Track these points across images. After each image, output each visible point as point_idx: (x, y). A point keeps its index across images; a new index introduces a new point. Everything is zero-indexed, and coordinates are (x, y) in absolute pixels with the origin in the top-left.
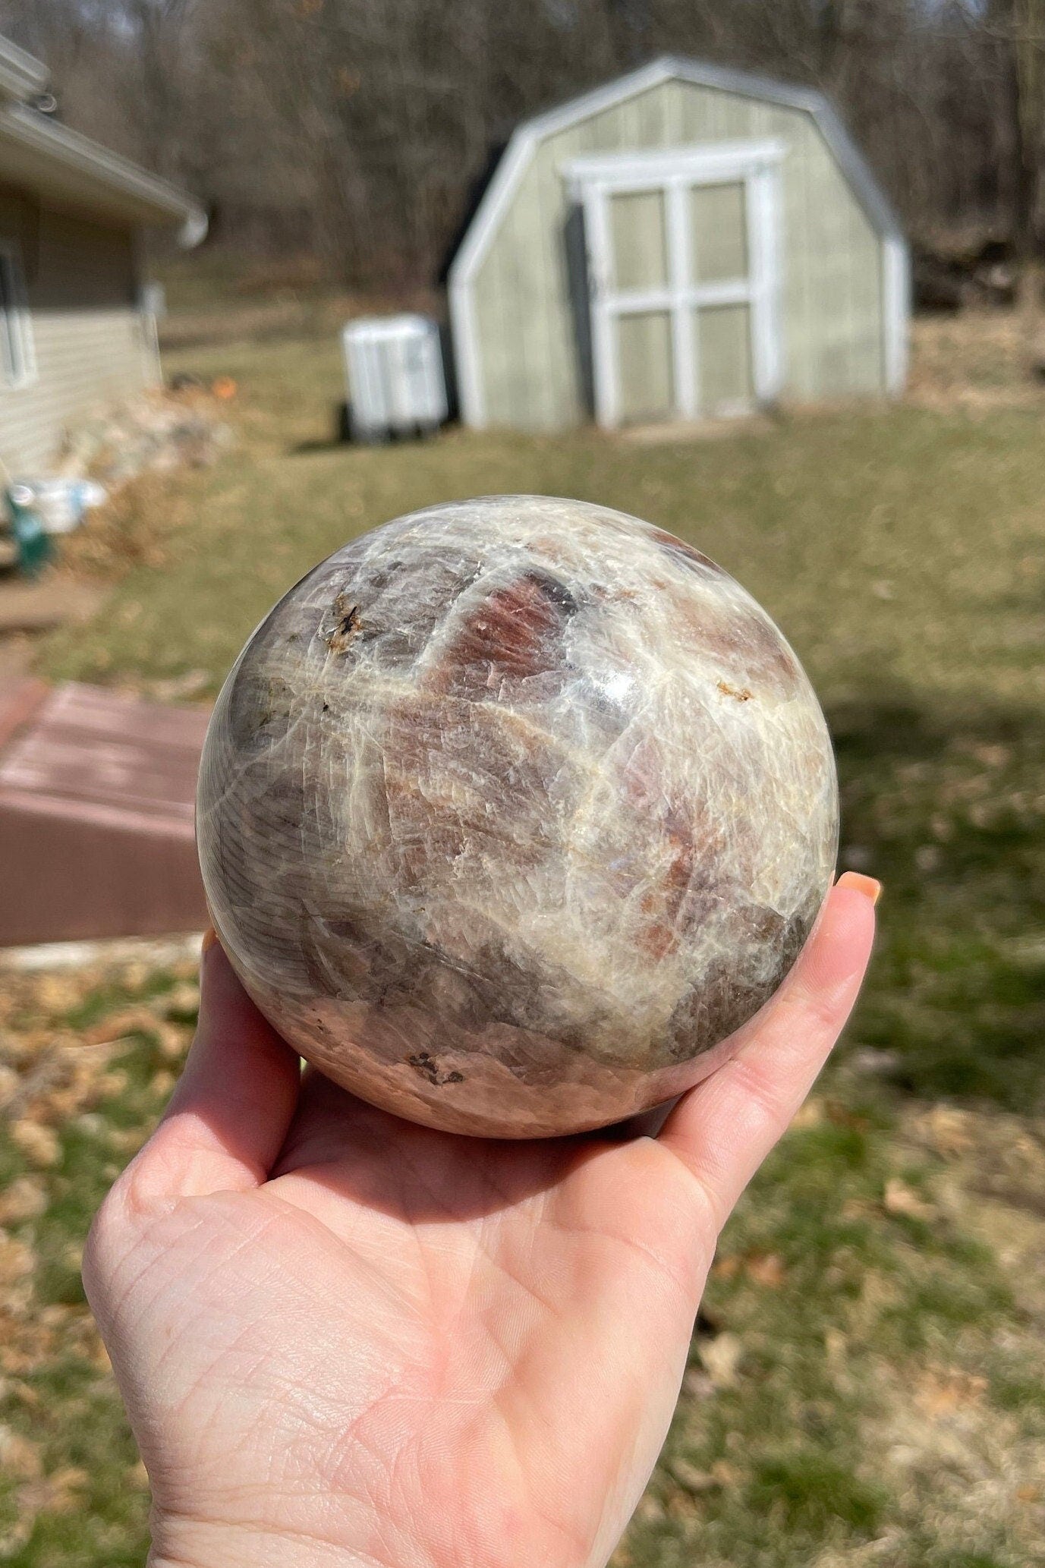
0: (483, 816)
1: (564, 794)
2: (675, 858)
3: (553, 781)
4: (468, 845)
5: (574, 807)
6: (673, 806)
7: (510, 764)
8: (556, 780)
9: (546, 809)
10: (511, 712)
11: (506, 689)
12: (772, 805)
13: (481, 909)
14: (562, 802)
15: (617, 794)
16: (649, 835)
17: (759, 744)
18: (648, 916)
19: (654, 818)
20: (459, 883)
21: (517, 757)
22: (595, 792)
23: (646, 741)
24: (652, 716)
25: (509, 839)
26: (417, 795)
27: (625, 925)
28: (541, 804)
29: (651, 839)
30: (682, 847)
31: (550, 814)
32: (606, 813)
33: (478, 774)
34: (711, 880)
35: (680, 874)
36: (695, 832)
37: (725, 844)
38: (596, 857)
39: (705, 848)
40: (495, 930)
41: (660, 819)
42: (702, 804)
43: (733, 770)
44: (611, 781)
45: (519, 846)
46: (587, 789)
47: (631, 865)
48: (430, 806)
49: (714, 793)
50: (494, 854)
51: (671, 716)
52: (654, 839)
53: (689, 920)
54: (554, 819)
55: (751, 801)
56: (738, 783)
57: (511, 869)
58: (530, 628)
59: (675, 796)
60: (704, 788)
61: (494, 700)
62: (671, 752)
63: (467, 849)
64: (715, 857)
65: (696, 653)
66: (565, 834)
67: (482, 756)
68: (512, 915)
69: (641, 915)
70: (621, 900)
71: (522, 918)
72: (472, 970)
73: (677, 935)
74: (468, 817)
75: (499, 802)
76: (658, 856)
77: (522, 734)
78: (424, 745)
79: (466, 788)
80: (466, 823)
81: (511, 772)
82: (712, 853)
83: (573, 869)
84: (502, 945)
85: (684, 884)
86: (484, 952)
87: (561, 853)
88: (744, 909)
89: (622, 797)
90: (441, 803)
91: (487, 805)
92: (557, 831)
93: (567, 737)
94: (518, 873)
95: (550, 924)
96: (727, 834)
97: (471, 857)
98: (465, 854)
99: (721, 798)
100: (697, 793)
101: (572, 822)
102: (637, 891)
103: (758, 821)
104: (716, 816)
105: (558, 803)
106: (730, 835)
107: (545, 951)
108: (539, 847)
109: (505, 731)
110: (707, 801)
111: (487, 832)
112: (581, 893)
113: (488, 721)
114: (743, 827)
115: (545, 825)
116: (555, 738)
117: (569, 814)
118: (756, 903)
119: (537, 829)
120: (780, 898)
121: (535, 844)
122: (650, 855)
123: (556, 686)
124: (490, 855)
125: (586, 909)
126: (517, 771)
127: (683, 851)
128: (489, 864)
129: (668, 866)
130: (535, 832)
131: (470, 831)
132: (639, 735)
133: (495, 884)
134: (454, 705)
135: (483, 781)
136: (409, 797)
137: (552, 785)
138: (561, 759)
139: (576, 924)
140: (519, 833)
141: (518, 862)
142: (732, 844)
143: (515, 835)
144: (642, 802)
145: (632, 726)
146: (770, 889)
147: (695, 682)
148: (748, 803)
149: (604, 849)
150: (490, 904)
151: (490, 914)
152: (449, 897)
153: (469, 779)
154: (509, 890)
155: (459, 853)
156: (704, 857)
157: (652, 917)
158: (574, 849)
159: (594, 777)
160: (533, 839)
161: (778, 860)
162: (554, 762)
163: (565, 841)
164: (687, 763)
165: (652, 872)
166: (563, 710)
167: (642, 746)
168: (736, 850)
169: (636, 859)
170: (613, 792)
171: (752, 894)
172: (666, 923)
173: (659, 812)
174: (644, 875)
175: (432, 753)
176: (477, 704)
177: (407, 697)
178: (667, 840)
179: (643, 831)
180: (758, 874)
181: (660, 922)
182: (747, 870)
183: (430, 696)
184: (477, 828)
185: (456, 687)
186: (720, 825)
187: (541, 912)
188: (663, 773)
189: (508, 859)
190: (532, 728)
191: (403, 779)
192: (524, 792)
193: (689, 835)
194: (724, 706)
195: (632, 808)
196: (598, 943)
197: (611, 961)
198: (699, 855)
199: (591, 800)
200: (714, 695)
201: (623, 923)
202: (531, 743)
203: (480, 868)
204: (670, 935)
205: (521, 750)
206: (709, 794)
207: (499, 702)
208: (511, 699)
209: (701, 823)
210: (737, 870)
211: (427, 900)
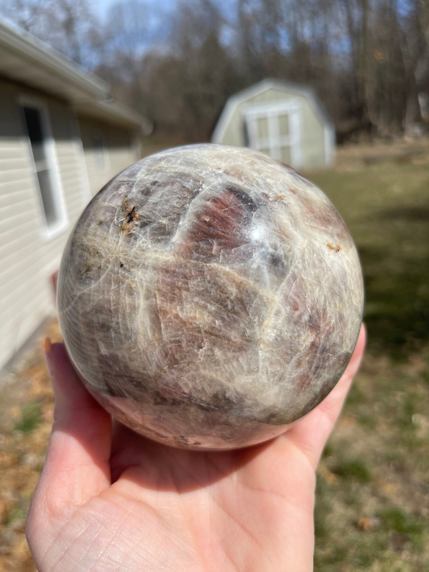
0: (214, 327)
1: (258, 313)
2: (312, 340)
3: (251, 306)
4: (206, 343)
5: (263, 320)
6: (312, 314)
7: (228, 298)
8: (253, 306)
9: (249, 323)
10: (227, 269)
11: (223, 255)
13: (214, 376)
14: (257, 317)
15: (285, 310)
16: (301, 330)
17: (346, 273)
18: (299, 370)
19: (303, 321)
20: (202, 363)
21: (232, 294)
22: (274, 311)
23: (298, 280)
24: (300, 266)
25: (229, 340)
26: (177, 316)
27: (288, 376)
28: (246, 319)
29: (301, 333)
30: (316, 334)
31: (251, 324)
32: (280, 322)
33: (211, 304)
34: (328, 347)
35: (314, 347)
37: (334, 328)
38: (275, 345)
39: (326, 332)
40: (222, 385)
41: (306, 321)
42: (324, 310)
43: (336, 289)
44: (282, 304)
45: (235, 342)
46: (269, 310)
47: (292, 347)
48: (184, 323)
49: (330, 304)
50: (221, 347)
51: (309, 265)
52: (303, 332)
53: (317, 368)
54: (253, 326)
55: (344, 304)
56: (339, 296)
57: (230, 354)
58: (233, 219)
59: (312, 308)
60: (325, 301)
61: (217, 262)
62: (310, 285)
63: (206, 346)
64: (330, 336)
65: (316, 228)
66: (259, 335)
67: (212, 294)
68: (231, 378)
69: (295, 370)
70: (286, 365)
71: (236, 380)
72: (209, 404)
73: (311, 376)
74: (206, 328)
75: (223, 319)
76: (305, 340)
77: (234, 281)
78: (180, 289)
79: (204, 312)
80: (205, 331)
81: (229, 303)
82: (329, 334)
83: (263, 353)
84: (225, 393)
85: (316, 352)
86: (216, 396)
87: (257, 345)
88: (339, 356)
89: (288, 312)
90: (191, 321)
91: (217, 321)
92: (255, 333)
93: (258, 281)
94: (234, 356)
95: (250, 381)
96: (335, 323)
97: (208, 349)
98: (205, 348)
99: (332, 305)
100: (322, 305)
101: (263, 328)
102: (295, 359)
103: (346, 313)
104: (330, 315)
105: (254, 318)
106: (336, 323)
107: (248, 393)
108: (244, 342)
109: (224, 280)
110: (326, 309)
111: (217, 336)
112: (267, 364)
113: (215, 274)
115: (248, 331)
116: (251, 282)
117: (261, 324)
118: (343, 352)
119: (244, 333)
121: (243, 341)
122: (301, 340)
123: (250, 253)
124: (219, 348)
125: (269, 372)
126: (232, 302)
127: (317, 336)
128: (218, 352)
129: (309, 344)
130: (243, 335)
131: (207, 336)
132: (294, 277)
133: (222, 363)
134: (195, 265)
135: (213, 308)
136: (172, 317)
137: (251, 309)
138: (255, 294)
139: (264, 378)
140: (234, 336)
141: (234, 351)
142: (336, 327)
143: (232, 337)
144: (297, 313)
145: (290, 272)
146: (349, 344)
147: (317, 244)
148: (343, 306)
149: (279, 341)
150: (219, 373)
151: (219, 378)
152: (197, 369)
153: (205, 307)
154: (229, 366)
155: (201, 348)
156: (325, 337)
157: (301, 370)
158: (264, 343)
159: (273, 303)
160: (242, 339)
162: (252, 296)
163: (259, 338)
164: (318, 289)
165: (302, 349)
166: (255, 266)
167: (296, 283)
168: (338, 330)
169: (294, 344)
170: (283, 310)
171: (342, 348)
173: (306, 318)
174: (298, 351)
175: (184, 293)
176: (208, 265)
177: (168, 261)
178: (309, 331)
179: (298, 329)
180: (345, 339)
182: (341, 338)
183: (181, 260)
184: (211, 334)
185: (196, 255)
186: (332, 319)
187: (246, 375)
188: (307, 296)
189: (229, 349)
190: (239, 277)
191: (169, 307)
192: (236, 313)
193: (319, 327)
194: (331, 256)
195: (292, 317)
197: (280, 394)
198: (323, 336)
199: (272, 315)
200: (326, 251)
202: (239, 286)
203: (213, 355)
204: (308, 377)
205: (233, 290)
206: (327, 304)
207: (220, 263)
208: (226, 261)
209: (325, 320)
210: (338, 340)
211: (184, 372)
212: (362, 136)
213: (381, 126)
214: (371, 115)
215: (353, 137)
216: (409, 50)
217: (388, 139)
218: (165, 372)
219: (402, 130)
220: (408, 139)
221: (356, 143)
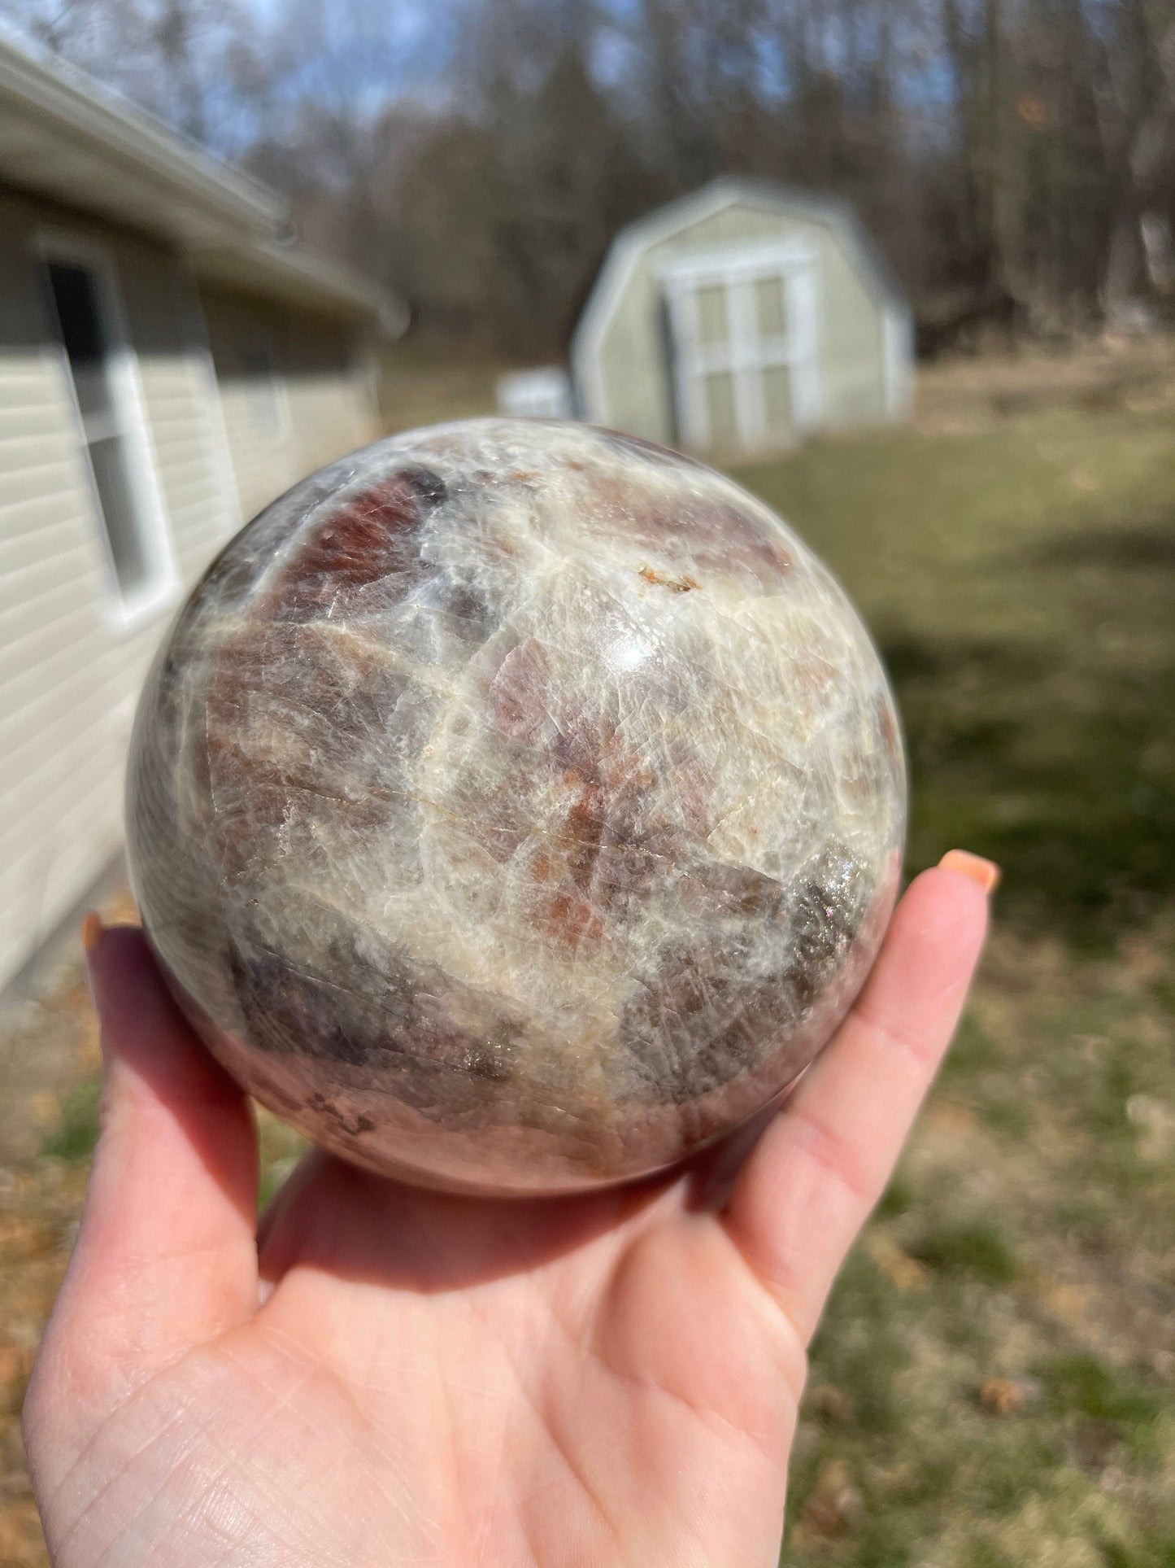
0: (307, 768)
1: (407, 726)
2: (574, 801)
3: (392, 710)
4: (293, 808)
5: (421, 743)
6: (565, 731)
7: (338, 695)
8: (396, 709)
9: (385, 751)
10: (343, 629)
11: (340, 601)
12: (733, 726)
13: (318, 893)
14: (405, 739)
15: (480, 720)
16: (531, 773)
17: (707, 645)
18: (544, 886)
19: (538, 748)
20: (289, 861)
21: (346, 685)
22: (449, 719)
23: (523, 647)
24: (534, 615)
25: (341, 796)
26: (236, 752)
27: (513, 901)
28: (378, 743)
29: (535, 779)
30: (583, 786)
31: (390, 756)
32: (467, 748)
33: (301, 712)
34: (638, 830)
35: (584, 824)
36: (602, 764)
37: (654, 782)
38: (457, 809)
39: (622, 787)
40: (340, 920)
41: (546, 750)
42: (611, 728)
43: (661, 679)
44: (470, 703)
45: (354, 802)
46: (438, 718)
47: (509, 816)
48: (248, 764)
49: (631, 711)
50: (325, 817)
51: (563, 612)
52: (539, 777)
53: (612, 888)
54: (396, 761)
55: (695, 719)
56: (671, 696)
57: (345, 834)
58: (381, 527)
59: (566, 718)
60: (612, 704)
61: (324, 617)
62: (561, 659)
63: (292, 814)
64: (639, 799)
65: (611, 535)
66: (412, 781)
67: (306, 690)
68: (358, 900)
69: (533, 885)
70: (501, 867)
71: (370, 901)
72: (324, 978)
73: (595, 911)
74: (291, 771)
75: (326, 746)
76: (548, 801)
77: (355, 655)
78: (244, 686)
79: (287, 734)
80: (289, 779)
81: (340, 705)
82: (634, 793)
83: (427, 828)
84: (352, 942)
85: (594, 838)
86: (333, 950)
87: (408, 806)
88: (703, 871)
89: (489, 724)
90: (261, 757)
91: (312, 752)
92: (401, 777)
93: (410, 651)
94: (356, 840)
95: (407, 907)
96: (657, 765)
97: (298, 824)
98: (290, 822)
99: (642, 718)
100: (602, 711)
101: (420, 762)
102: (522, 852)
103: (706, 746)
104: (636, 741)
105: (399, 740)
106: (662, 768)
107: (408, 946)
108: (378, 802)
109: (334, 654)
110: (618, 723)
111: (313, 788)
112: (442, 859)
113: (316, 645)
114: (682, 755)
115: (385, 771)
116: (394, 655)
117: (415, 752)
118: (721, 861)
119: (374, 777)
120: (766, 854)
121: (373, 798)
122: (535, 801)
123: (402, 589)
124: (321, 819)
125: (453, 882)
126: (348, 703)
127: (586, 791)
128: (318, 829)
129: (566, 813)
130: (373, 783)
131: (294, 789)
132: (512, 640)
133: (330, 857)
134: (280, 632)
135: (306, 722)
136: (229, 755)
137: (391, 717)
138: (403, 681)
139: (443, 904)
140: (352, 786)
141: (355, 825)
142: (666, 779)
143: (346, 789)
144: (517, 729)
145: (502, 628)
146: (745, 842)
147: (603, 570)
148: (689, 723)
149: (468, 795)
150: (327, 886)
151: (331, 900)
152: (281, 881)
153: (289, 722)
154: (347, 865)
155: (282, 821)
156: (620, 799)
157: (552, 886)
158: (425, 800)
159: (447, 702)
160: (371, 792)
161: (752, 801)
162: (395, 685)
163: (412, 789)
164: (585, 673)
165: (541, 823)
166: (408, 618)
167: (518, 654)
168: (674, 789)
169: (516, 808)
170: (475, 718)
171: (711, 849)
172: (576, 894)
173: (545, 740)
174: (530, 829)
175: (253, 694)
176: (304, 626)
177: (236, 633)
178: (560, 778)
179: (523, 768)
180: (718, 820)
181: (566, 894)
182: (696, 814)
183: (258, 626)
184: (302, 785)
185: (285, 609)
186: (643, 754)
187: (393, 891)
188: (549, 687)
189: (342, 820)
190: (367, 645)
191: (223, 733)
192: (355, 729)
193: (594, 769)
194: (648, 598)
195: (504, 739)
196: (479, 928)
197: (504, 953)
198: (613, 797)
199: (444, 732)
200: (632, 584)
201: (510, 897)
202: (366, 666)
203: (309, 838)
204: (584, 912)
205: (351, 676)
206: (622, 710)
207: (330, 620)
208: (344, 613)
209: (611, 752)
210: (678, 816)
211: (259, 888)
212: (988, 335)
213: (1041, 308)
214: (1011, 277)
215: (964, 339)
216: (1114, 95)
217: (1059, 344)
218: (225, 894)
219: (1096, 318)
220: (1114, 343)
221: (971, 353)
